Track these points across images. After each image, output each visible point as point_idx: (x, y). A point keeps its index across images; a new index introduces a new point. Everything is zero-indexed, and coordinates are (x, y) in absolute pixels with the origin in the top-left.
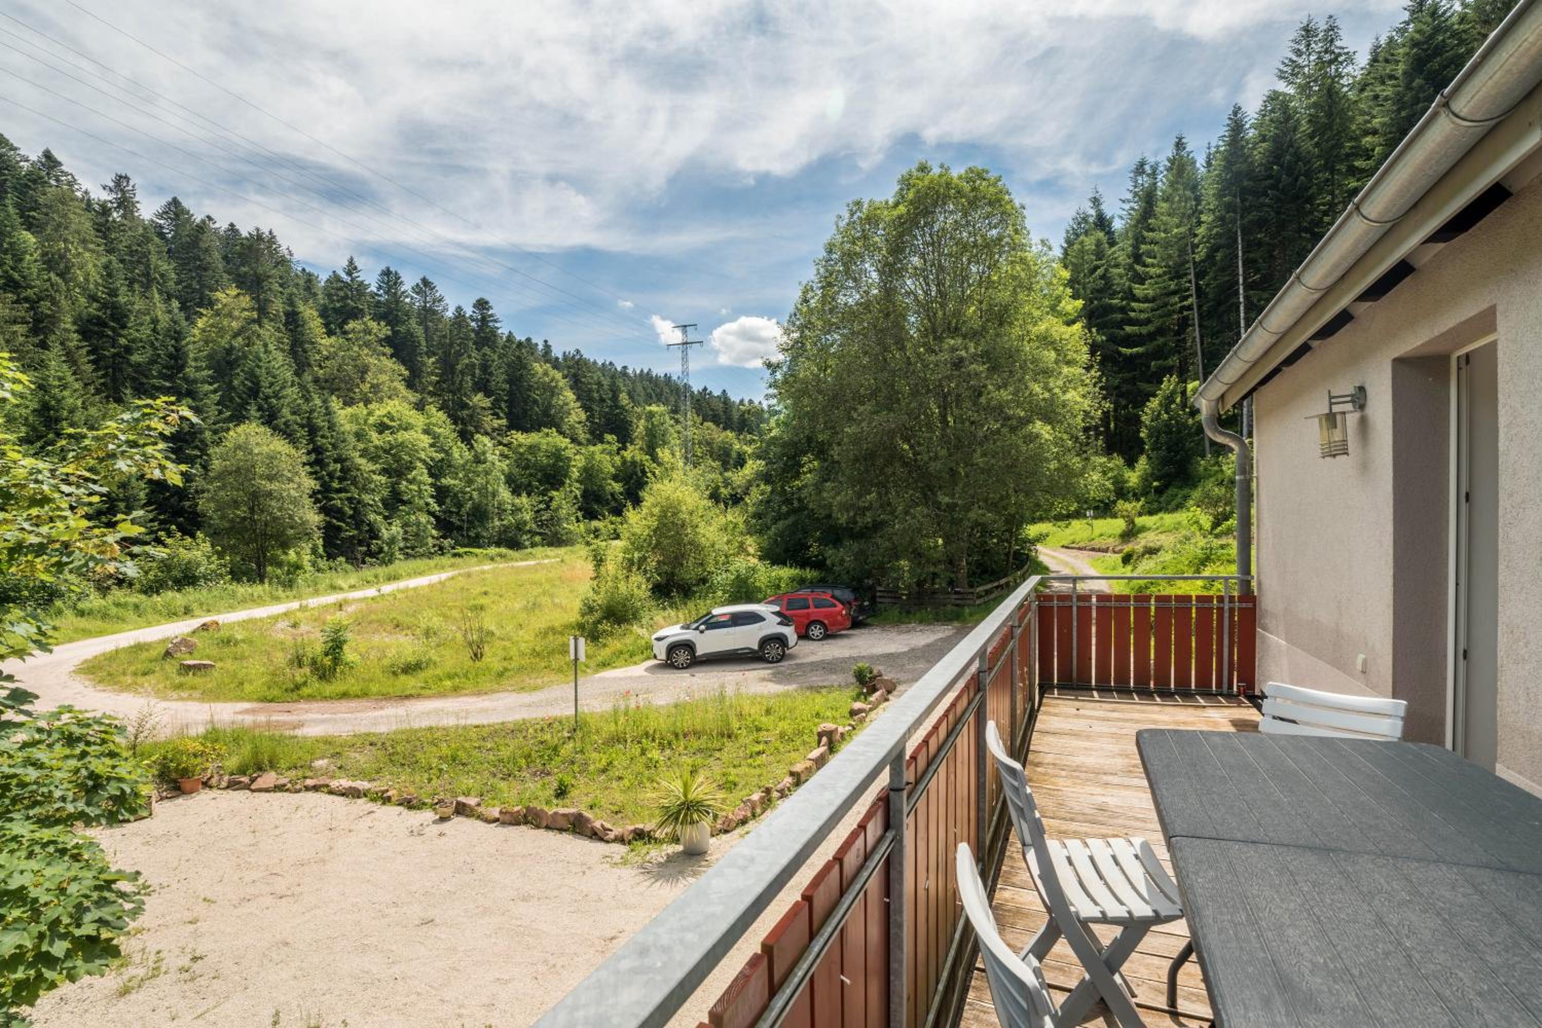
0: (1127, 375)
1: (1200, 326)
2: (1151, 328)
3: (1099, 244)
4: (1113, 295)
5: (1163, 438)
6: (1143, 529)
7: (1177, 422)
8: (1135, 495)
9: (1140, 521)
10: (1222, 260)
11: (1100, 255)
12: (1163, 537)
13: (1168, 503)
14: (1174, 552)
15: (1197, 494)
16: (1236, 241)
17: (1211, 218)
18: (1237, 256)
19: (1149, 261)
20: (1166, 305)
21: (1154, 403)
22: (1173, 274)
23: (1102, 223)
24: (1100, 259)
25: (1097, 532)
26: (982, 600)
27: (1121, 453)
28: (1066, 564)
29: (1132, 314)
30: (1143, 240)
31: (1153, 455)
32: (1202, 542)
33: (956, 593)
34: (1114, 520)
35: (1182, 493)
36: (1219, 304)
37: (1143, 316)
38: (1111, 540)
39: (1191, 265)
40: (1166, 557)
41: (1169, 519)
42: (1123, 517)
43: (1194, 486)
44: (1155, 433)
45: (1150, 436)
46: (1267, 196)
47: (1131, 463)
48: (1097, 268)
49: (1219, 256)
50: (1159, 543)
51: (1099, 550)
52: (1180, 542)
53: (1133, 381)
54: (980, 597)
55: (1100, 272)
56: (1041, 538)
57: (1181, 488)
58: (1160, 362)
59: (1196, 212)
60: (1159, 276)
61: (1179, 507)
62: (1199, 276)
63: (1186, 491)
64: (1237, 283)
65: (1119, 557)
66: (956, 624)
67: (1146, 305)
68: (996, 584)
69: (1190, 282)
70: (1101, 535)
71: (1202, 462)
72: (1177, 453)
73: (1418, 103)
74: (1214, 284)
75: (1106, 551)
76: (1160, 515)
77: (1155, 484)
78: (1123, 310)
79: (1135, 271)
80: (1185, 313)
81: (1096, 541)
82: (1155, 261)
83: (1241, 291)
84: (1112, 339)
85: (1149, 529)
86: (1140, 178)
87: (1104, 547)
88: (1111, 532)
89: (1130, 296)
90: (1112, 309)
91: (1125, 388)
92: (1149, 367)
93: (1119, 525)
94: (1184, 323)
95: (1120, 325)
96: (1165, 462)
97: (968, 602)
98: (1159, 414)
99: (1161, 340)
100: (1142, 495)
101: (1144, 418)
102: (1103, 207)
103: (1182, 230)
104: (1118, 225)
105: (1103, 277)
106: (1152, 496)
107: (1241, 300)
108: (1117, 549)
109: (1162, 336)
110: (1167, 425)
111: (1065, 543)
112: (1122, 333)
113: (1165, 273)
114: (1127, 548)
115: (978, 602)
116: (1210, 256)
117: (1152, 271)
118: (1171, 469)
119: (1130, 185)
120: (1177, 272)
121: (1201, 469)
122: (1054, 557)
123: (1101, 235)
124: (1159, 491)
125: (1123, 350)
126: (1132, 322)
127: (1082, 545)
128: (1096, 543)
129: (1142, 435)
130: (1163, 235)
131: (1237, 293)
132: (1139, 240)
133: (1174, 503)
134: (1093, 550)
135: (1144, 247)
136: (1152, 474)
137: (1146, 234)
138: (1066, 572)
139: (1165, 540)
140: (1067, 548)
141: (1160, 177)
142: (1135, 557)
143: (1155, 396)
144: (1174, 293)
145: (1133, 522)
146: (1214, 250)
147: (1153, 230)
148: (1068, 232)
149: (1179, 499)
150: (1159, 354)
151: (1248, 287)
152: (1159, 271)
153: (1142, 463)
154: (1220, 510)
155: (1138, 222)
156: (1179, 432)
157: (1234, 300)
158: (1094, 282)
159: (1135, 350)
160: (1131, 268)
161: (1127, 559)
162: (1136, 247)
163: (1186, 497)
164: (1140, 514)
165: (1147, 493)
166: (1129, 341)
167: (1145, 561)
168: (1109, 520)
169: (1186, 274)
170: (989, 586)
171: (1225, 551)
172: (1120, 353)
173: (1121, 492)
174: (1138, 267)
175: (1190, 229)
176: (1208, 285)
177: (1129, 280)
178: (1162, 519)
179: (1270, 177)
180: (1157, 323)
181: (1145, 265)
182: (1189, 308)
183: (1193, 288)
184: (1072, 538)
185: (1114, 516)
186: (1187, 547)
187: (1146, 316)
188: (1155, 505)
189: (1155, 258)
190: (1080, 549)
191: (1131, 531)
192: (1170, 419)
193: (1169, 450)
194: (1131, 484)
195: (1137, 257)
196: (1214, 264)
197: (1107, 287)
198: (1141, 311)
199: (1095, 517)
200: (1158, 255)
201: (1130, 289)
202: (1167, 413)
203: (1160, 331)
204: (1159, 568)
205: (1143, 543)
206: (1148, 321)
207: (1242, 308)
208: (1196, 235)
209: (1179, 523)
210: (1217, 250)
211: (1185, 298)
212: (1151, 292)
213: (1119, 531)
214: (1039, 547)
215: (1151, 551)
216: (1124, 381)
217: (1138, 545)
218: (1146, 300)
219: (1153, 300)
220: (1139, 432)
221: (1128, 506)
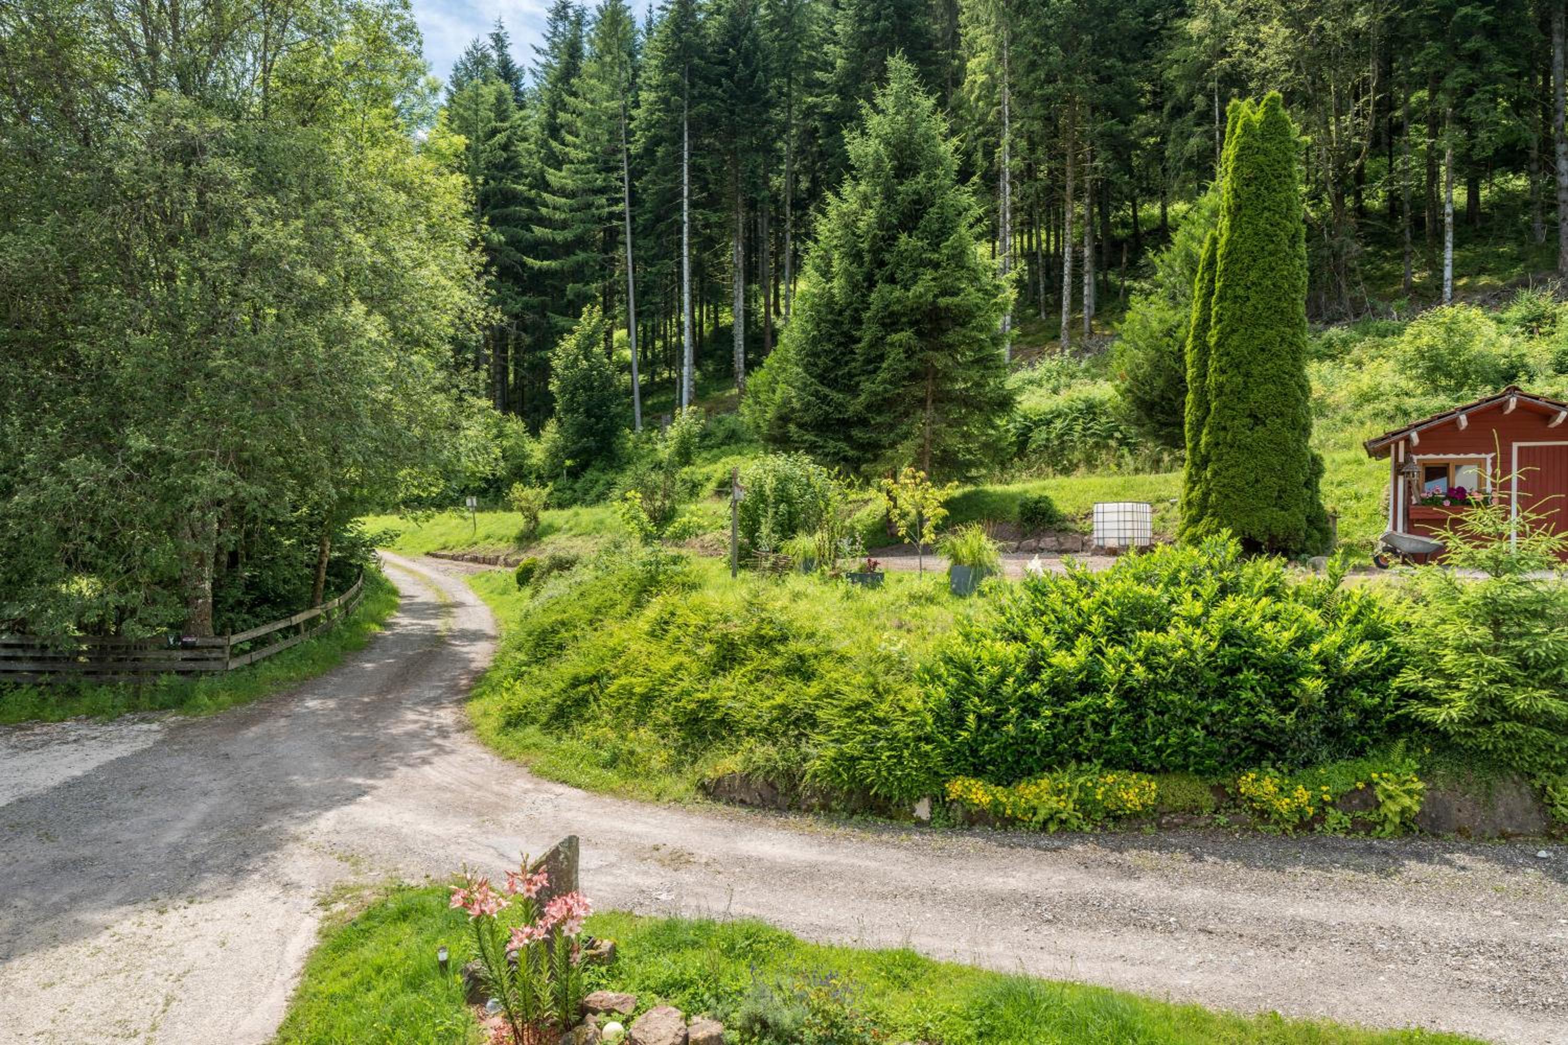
0: (535, 300)
1: (633, 246)
2: (569, 235)
3: (500, 99)
4: (517, 178)
5: (581, 396)
6: (551, 529)
7: (600, 373)
8: (539, 477)
9: (545, 517)
10: (663, 158)
11: (502, 115)
12: (578, 542)
13: (586, 492)
14: (597, 568)
15: (626, 479)
16: (681, 136)
17: (652, 96)
18: (681, 158)
19: (569, 138)
20: (589, 206)
21: (569, 343)
22: (600, 165)
23: (508, 72)
24: (502, 121)
25: (481, 532)
26: (246, 660)
27: (523, 414)
28: (429, 583)
29: (544, 211)
30: (564, 107)
31: (567, 419)
32: (644, 553)
33: (186, 647)
34: (507, 515)
35: (604, 478)
36: (658, 219)
37: (558, 216)
38: (502, 545)
39: (623, 156)
40: (584, 574)
41: (586, 515)
42: (521, 509)
43: (621, 470)
44: (571, 388)
45: (563, 391)
46: (721, 86)
47: (534, 431)
48: (494, 132)
49: (660, 151)
50: (573, 552)
51: (485, 561)
52: (607, 551)
53: (542, 310)
54: (237, 652)
55: (500, 138)
56: (388, 538)
57: (603, 470)
58: (580, 285)
59: (633, 86)
60: (582, 162)
61: (601, 498)
62: (635, 174)
63: (610, 476)
64: (681, 194)
65: (512, 572)
66: (172, 718)
67: (563, 200)
68: (281, 625)
69: (622, 180)
70: (488, 537)
71: (631, 436)
72: (599, 419)
73: (878, 20)
74: (653, 189)
75: (493, 562)
76: (575, 508)
77: (568, 463)
78: (530, 203)
79: (550, 149)
80: (615, 223)
81: (481, 544)
82: (578, 141)
83: (686, 207)
84: (513, 242)
85: (558, 530)
86: (560, 23)
87: (492, 556)
88: (503, 532)
89: (542, 184)
90: (511, 198)
91: (530, 317)
92: (563, 291)
93: (514, 522)
94: (612, 240)
95: (526, 223)
96: (583, 431)
97: (213, 665)
98: (576, 359)
99: (581, 256)
100: (550, 478)
101: (555, 363)
102: (509, 51)
103: (614, 104)
104: (528, 83)
105: (505, 147)
106: (563, 481)
107: (685, 218)
108: (511, 560)
109: (584, 250)
110: (587, 377)
111: (431, 548)
112: (528, 235)
113: (590, 161)
114: (526, 558)
115: (233, 665)
116: (649, 151)
117: (573, 153)
118: (589, 442)
119: (547, 29)
120: (606, 162)
121: (630, 444)
122: (411, 572)
123: (506, 88)
124: (574, 474)
125: (530, 261)
126: (542, 222)
127: (458, 551)
128: (480, 550)
129: (551, 388)
130: (588, 105)
131: (680, 207)
132: (557, 105)
133: (593, 493)
134: (475, 560)
135: (563, 117)
136: (565, 448)
137: (567, 98)
138: (425, 596)
139: (584, 548)
140: (435, 556)
141: (586, 29)
142: (537, 574)
143: (571, 332)
144: (601, 191)
145: (535, 518)
146: (656, 141)
147: (575, 94)
148: (457, 69)
149: (599, 488)
150: (578, 274)
151: (693, 205)
152: (582, 155)
153: (551, 430)
154: (658, 504)
155: (559, 79)
156: (603, 387)
157: (676, 217)
158: (490, 150)
159: (546, 263)
160: (544, 145)
161: (524, 577)
162: (553, 116)
163: (611, 485)
164: (546, 507)
165: (558, 476)
166: (538, 249)
167: (551, 582)
168: (500, 514)
169: (617, 169)
170: (263, 631)
171: (678, 568)
172: (523, 265)
173: (520, 473)
174: (554, 144)
175: (625, 108)
176: (645, 190)
177: (541, 160)
178: (577, 514)
179: (723, 62)
180: (578, 229)
181: (563, 143)
182: (620, 216)
183: (626, 189)
184: (443, 540)
185: (508, 508)
186: (617, 558)
187: (563, 216)
188: (568, 495)
189: (577, 136)
190: (454, 558)
191: (532, 532)
192: (591, 368)
193: (588, 414)
194: (534, 461)
195: (554, 130)
196: (654, 163)
197: (510, 166)
198: (555, 208)
199: (480, 509)
200: (582, 133)
201: (542, 172)
202: (586, 358)
203: (580, 243)
204: (575, 595)
205: (550, 550)
206: (564, 225)
207: (685, 230)
208: (632, 119)
209: (601, 522)
210: (658, 144)
211: (617, 201)
212: (570, 184)
213: (515, 532)
214: (380, 552)
215: (563, 565)
216: (527, 307)
217: (541, 554)
218: (562, 192)
219: (572, 195)
220: (547, 384)
221: (529, 493)
